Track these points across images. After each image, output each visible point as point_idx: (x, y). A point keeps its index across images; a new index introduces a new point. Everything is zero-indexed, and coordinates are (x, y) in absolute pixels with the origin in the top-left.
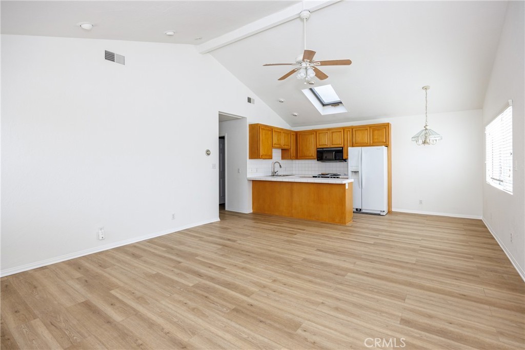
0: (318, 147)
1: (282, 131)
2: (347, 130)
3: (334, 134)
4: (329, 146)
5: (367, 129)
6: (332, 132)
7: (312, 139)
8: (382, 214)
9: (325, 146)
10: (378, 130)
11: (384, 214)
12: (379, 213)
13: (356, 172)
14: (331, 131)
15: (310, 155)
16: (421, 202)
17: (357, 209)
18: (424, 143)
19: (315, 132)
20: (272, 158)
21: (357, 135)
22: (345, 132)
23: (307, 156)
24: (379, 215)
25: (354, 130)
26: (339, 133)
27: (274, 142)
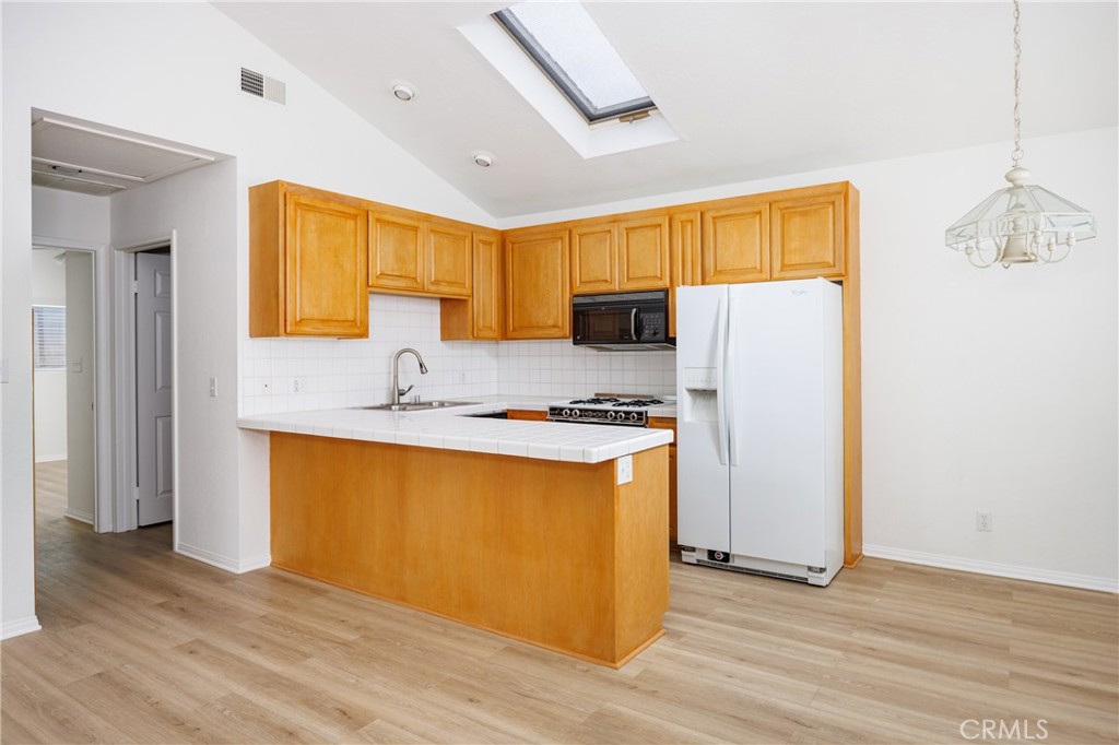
0: (576, 292)
1: (423, 226)
2: (685, 217)
3: (635, 237)
4: (617, 288)
5: (760, 213)
6: (629, 230)
7: (555, 256)
8: (813, 578)
9: (603, 288)
10: (805, 214)
11: (824, 579)
12: (803, 574)
13: (707, 394)
14: (624, 225)
15: (550, 322)
16: (984, 523)
17: (711, 554)
18: (1005, 255)
19: (565, 232)
20: (364, 334)
21: (719, 236)
22: (677, 225)
23: (539, 327)
24: (803, 582)
25: (708, 217)
26: (651, 233)
27: (377, 267)
